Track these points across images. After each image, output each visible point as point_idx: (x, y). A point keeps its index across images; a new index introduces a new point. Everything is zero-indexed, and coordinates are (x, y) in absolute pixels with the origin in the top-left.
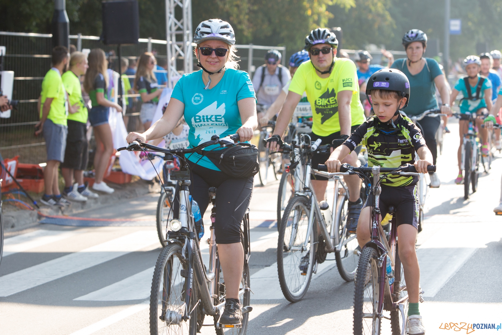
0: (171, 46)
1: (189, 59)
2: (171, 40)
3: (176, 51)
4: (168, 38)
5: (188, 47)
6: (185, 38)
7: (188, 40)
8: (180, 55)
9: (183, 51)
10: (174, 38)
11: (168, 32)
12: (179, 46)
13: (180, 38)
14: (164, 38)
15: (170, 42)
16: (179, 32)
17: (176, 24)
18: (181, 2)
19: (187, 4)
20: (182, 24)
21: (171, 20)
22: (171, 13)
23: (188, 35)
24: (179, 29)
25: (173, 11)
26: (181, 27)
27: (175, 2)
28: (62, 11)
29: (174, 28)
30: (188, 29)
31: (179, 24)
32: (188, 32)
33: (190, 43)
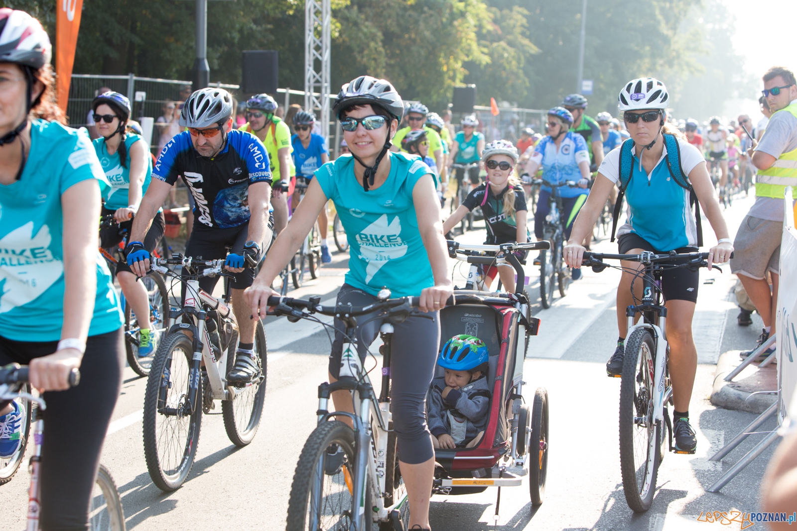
0: (309, 98)
1: (326, 111)
2: (309, 91)
3: (314, 103)
4: (307, 89)
5: (326, 98)
6: (323, 90)
7: (326, 93)
8: (317, 106)
9: (320, 103)
10: (312, 90)
11: (307, 84)
12: (317, 98)
13: (318, 89)
14: (303, 89)
15: (308, 94)
16: (317, 85)
17: (314, 77)
18: (321, 55)
19: (326, 57)
20: (321, 77)
21: (310, 72)
22: (310, 65)
23: (326, 88)
24: (317, 81)
25: (312, 63)
26: (320, 79)
27: (314, 55)
28: (203, 59)
29: (312, 81)
30: (326, 82)
31: (317, 77)
32: (326, 85)
33: (328, 96)
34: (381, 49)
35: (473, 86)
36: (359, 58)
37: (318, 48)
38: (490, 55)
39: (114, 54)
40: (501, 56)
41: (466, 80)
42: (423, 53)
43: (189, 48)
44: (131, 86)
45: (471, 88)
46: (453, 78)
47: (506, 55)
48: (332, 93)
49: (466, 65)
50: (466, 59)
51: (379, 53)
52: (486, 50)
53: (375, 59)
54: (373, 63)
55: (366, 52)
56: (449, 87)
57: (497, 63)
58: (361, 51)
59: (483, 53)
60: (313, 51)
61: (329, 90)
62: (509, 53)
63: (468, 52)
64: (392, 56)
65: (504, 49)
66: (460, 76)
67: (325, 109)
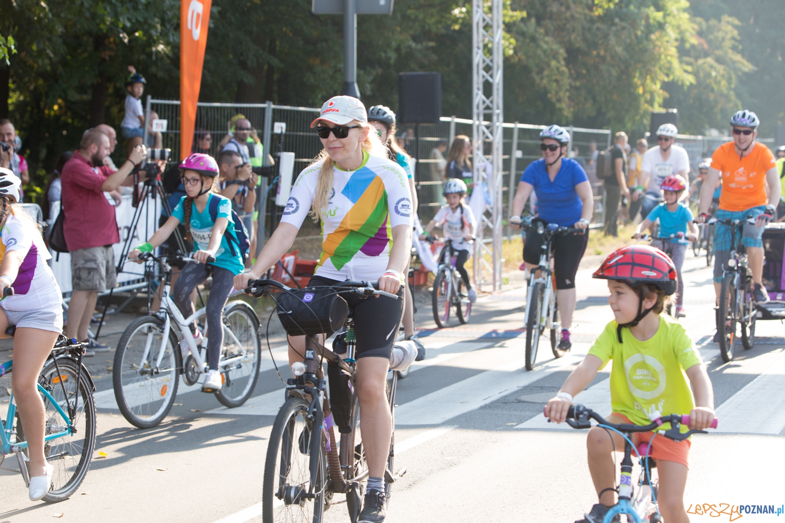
0: (478, 127)
1: (498, 143)
2: (478, 119)
3: (484, 133)
4: (475, 117)
5: (498, 127)
6: (495, 118)
7: (498, 121)
8: (487, 137)
9: (491, 133)
10: (481, 118)
11: (475, 111)
12: (488, 127)
13: (488, 117)
14: (470, 117)
15: (477, 123)
16: (488, 112)
17: (484, 102)
18: (491, 76)
19: (498, 78)
20: (492, 102)
21: (478, 97)
22: (478, 89)
23: (498, 115)
24: (488, 108)
25: (481, 86)
26: (490, 105)
27: (484, 76)
28: (353, 83)
29: (482, 107)
30: (498, 108)
31: (488, 102)
32: (498, 112)
33: (500, 124)
34: (564, 69)
35: (675, 111)
36: (537, 79)
37: (488, 69)
38: (695, 74)
39: (249, 79)
40: (709, 75)
41: (666, 104)
42: (614, 73)
43: (337, 71)
44: (269, 116)
45: (673, 113)
46: (651, 102)
47: (714, 74)
48: (505, 121)
49: (665, 86)
50: (666, 79)
51: (561, 73)
52: (689, 68)
53: (557, 81)
54: (554, 85)
55: (546, 73)
56: (646, 112)
57: (703, 83)
58: (540, 72)
59: (686, 71)
60: (482, 72)
61: (501, 118)
62: (718, 71)
63: (669, 71)
64: (578, 76)
65: (711, 67)
66: (658, 100)
67: (498, 140)
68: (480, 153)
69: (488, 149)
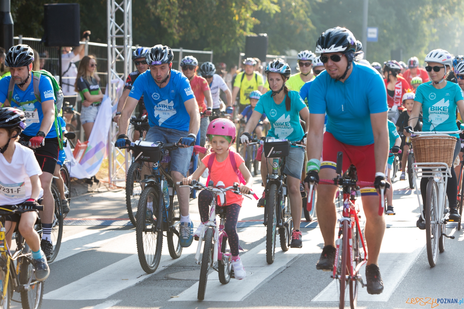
0: (112, 49)
1: (129, 63)
2: (112, 44)
3: (117, 54)
4: (109, 42)
5: (128, 50)
6: (126, 41)
7: (128, 44)
8: (120, 58)
9: (123, 54)
10: (114, 42)
11: (109, 35)
12: (119, 50)
13: (120, 42)
15: (111, 46)
16: (120, 36)
17: (116, 28)
18: (122, 7)
19: (128, 9)
20: (123, 28)
21: (112, 24)
22: (112, 17)
23: (128, 39)
24: (119, 33)
25: (114, 15)
26: (122, 31)
27: (116, 7)
28: (7, 13)
29: (114, 32)
30: (128, 34)
31: (120, 28)
32: (128, 37)
33: (130, 47)
35: (265, 35)
38: (280, 4)
40: (290, 5)
42: (215, 3)
45: (263, 36)
46: (244, 28)
47: (294, 4)
48: (134, 44)
49: (256, 14)
50: (256, 9)
51: (173, 4)
53: (168, 10)
54: (166, 14)
55: (160, 3)
56: (241, 36)
57: (285, 12)
58: (155, 2)
59: (273, 2)
60: (115, 3)
61: (131, 42)
64: (185, 7)
66: (250, 26)
67: (128, 60)
68: (114, 71)
69: (120, 67)
